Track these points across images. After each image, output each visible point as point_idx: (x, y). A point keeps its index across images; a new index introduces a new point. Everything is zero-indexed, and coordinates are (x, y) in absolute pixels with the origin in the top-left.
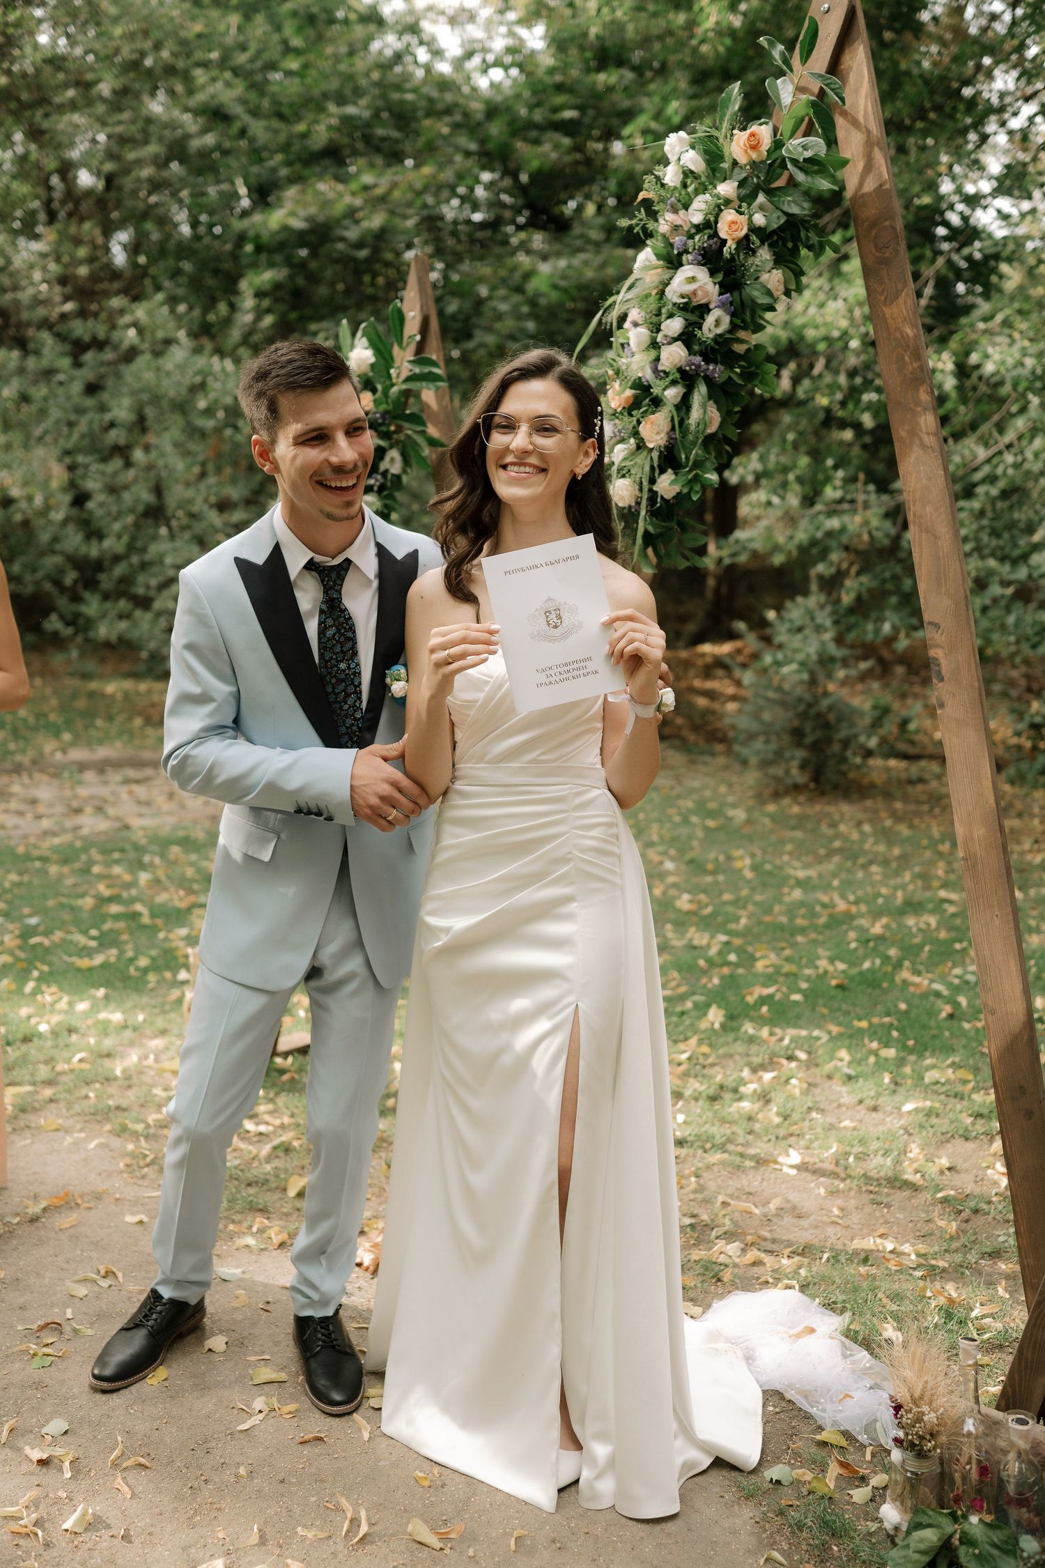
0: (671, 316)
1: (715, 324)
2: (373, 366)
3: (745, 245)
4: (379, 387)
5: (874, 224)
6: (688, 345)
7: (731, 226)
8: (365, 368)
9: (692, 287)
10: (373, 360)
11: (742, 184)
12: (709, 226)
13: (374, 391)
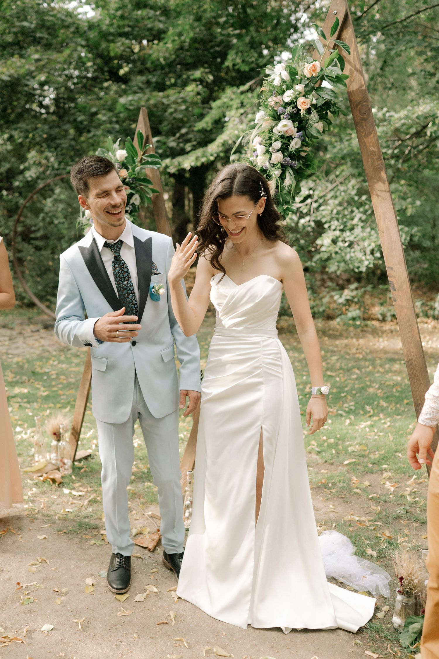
0: (276, 140)
1: (295, 145)
2: (126, 158)
3: (309, 111)
4: (130, 167)
5: (359, 104)
6: (283, 153)
7: (303, 104)
8: (123, 159)
9: (285, 129)
10: (127, 155)
11: (306, 86)
12: (293, 103)
13: (127, 168)
